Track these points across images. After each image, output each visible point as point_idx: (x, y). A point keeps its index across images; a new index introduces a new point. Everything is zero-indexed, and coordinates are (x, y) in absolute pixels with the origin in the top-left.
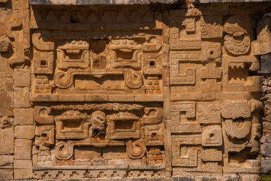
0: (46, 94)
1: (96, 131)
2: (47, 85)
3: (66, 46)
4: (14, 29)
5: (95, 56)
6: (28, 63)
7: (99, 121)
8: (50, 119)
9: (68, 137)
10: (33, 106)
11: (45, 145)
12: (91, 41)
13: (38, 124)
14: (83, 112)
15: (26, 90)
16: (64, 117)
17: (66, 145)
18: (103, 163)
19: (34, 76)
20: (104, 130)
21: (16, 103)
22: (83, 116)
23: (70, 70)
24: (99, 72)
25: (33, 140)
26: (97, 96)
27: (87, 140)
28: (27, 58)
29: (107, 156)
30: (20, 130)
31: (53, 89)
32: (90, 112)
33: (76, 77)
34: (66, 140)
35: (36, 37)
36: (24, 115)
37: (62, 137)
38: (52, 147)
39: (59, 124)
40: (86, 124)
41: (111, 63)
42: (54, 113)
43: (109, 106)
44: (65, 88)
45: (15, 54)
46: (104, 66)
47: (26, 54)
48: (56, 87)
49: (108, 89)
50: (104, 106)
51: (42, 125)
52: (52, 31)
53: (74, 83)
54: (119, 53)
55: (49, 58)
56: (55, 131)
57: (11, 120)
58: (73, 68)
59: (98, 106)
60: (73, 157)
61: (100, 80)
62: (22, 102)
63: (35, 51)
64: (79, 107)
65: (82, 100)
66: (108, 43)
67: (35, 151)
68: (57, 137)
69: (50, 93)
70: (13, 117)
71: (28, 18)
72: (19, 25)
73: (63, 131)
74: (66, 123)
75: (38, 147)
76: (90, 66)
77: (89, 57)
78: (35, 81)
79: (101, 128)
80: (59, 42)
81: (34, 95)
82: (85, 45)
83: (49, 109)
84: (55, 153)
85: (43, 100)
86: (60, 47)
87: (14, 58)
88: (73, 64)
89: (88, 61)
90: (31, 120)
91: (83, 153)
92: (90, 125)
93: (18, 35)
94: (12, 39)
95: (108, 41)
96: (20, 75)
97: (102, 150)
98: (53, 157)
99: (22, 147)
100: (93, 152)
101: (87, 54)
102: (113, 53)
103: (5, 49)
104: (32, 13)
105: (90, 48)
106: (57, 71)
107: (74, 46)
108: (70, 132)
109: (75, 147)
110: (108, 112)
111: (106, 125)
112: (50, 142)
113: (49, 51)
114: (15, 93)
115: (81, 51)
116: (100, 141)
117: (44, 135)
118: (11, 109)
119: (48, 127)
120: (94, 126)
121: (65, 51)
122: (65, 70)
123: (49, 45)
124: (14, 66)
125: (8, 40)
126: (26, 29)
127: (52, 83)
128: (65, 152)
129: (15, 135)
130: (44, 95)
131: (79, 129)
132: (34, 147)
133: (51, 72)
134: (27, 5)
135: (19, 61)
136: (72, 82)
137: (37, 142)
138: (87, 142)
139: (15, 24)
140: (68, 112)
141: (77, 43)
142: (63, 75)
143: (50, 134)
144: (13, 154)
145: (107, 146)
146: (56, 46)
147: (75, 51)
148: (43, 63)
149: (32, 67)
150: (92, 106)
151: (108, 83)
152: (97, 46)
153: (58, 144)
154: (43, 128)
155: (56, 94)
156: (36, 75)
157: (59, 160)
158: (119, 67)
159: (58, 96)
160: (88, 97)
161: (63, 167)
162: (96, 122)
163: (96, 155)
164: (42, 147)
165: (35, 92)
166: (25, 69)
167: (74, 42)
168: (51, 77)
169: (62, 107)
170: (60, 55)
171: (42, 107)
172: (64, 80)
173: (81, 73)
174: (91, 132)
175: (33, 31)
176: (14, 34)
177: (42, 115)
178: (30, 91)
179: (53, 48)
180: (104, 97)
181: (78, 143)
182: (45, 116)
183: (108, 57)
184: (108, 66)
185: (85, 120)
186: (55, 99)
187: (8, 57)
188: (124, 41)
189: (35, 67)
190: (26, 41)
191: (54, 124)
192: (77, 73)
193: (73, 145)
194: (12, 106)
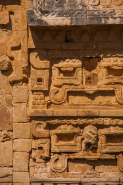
0: (42, 110)
1: (88, 145)
2: (43, 101)
3: (61, 64)
4: (14, 49)
5: (87, 73)
6: (25, 81)
7: (91, 135)
8: (46, 133)
9: (63, 150)
10: (30, 121)
11: (41, 157)
12: (84, 60)
13: (35, 138)
14: (76, 126)
15: (24, 106)
16: (58, 131)
17: (60, 157)
18: (96, 175)
19: (31, 92)
20: (96, 144)
21: (15, 117)
22: (76, 130)
23: (64, 87)
24: (91, 89)
25: (30, 153)
26: (90, 112)
27: (81, 153)
28: (25, 76)
29: (99, 168)
30: (19, 144)
31: (49, 105)
32: (82, 127)
33: (70, 93)
34: (60, 153)
35: (33, 56)
36: (22, 129)
37: (57, 150)
38: (47, 160)
39: (54, 138)
40: (79, 138)
41: (103, 80)
42: (50, 127)
43: (101, 121)
44: (59, 104)
45: (14, 72)
46: (96, 83)
47: (24, 72)
48: (52, 103)
49: (100, 104)
50: (95, 120)
51: (38, 138)
52: (48, 50)
53: (68, 99)
54: (110, 70)
55: (45, 75)
56: (50, 145)
57: (10, 133)
58: (67, 84)
59: (90, 121)
60: (67, 170)
61: (92, 96)
62: (20, 117)
63: (32, 69)
64: (72, 121)
65: (75, 115)
66: (99, 61)
67: (32, 163)
68: (52, 150)
69: (45, 109)
70: (12, 131)
71: (26, 38)
72: (18, 45)
73: (58, 144)
74: (61, 137)
75: (34, 160)
76: (82, 83)
77: (82, 74)
78: (32, 97)
79: (93, 142)
80: (54, 60)
81: (31, 111)
82: (78, 63)
83: (44, 124)
84: (50, 165)
85: (39, 115)
86: (55, 65)
87: (13, 76)
88: (67, 81)
89: (80, 78)
90: (28, 134)
91: (77, 165)
92: (83, 139)
93: (17, 54)
94: (12, 58)
95: (99, 59)
96: (19, 91)
97: (94, 163)
98: (48, 169)
99: (20, 160)
100: (86, 165)
101: (80, 72)
102: (104, 71)
103: (5, 67)
104: (30, 34)
105: (83, 66)
106: (52, 87)
107: (68, 64)
108: (64, 145)
109: (69, 160)
110: (99, 127)
111: (98, 139)
112: (46, 155)
113: (45, 69)
114: (13, 108)
115: (75, 69)
116: (92, 154)
117: (41, 148)
118: (11, 124)
119: (44, 141)
120: (86, 140)
121: (59, 68)
122: (60, 87)
123: (45, 63)
124: (13, 83)
125: (8, 59)
126: (25, 49)
127: (47, 99)
128: (59, 165)
129: (14, 148)
130: (40, 110)
131: (72, 142)
132: (31, 160)
133: (46, 89)
134: (26, 27)
135: (18, 78)
136: (66, 98)
137: (34, 154)
138: (80, 155)
139: (15, 44)
140: (62, 127)
141: (71, 61)
142: (58, 92)
143: (46, 147)
144: (12, 166)
145: (99, 159)
146: (51, 65)
147: (69, 69)
148: (40, 80)
149: (30, 84)
150: (84, 121)
151: (99, 99)
152: (89, 64)
153: (54, 157)
154: (39, 141)
155: (51, 109)
156: (33, 91)
157: (54, 172)
158: (110, 84)
159: (53, 111)
160: (81, 112)
161: (58, 179)
162: (88, 136)
163: (88, 168)
164: (38, 160)
165: (32, 108)
166: (23, 86)
167: (68, 60)
168: (46, 93)
169: (56, 121)
170: (55, 72)
171: (38, 122)
172: (59, 96)
173: (74, 90)
174: (83, 145)
175: (30, 51)
176: (13, 54)
177: (38, 130)
178: (27, 106)
179: (49, 67)
180: (96, 112)
181: (71, 156)
182: (41, 130)
183: (100, 75)
184: (99, 83)
185: (78, 134)
186: (50, 115)
187: (8, 75)
188: (115, 59)
189: (32, 84)
190: (24, 60)
191: (50, 138)
192: (70, 90)
193: (67, 157)
194: (11, 120)
